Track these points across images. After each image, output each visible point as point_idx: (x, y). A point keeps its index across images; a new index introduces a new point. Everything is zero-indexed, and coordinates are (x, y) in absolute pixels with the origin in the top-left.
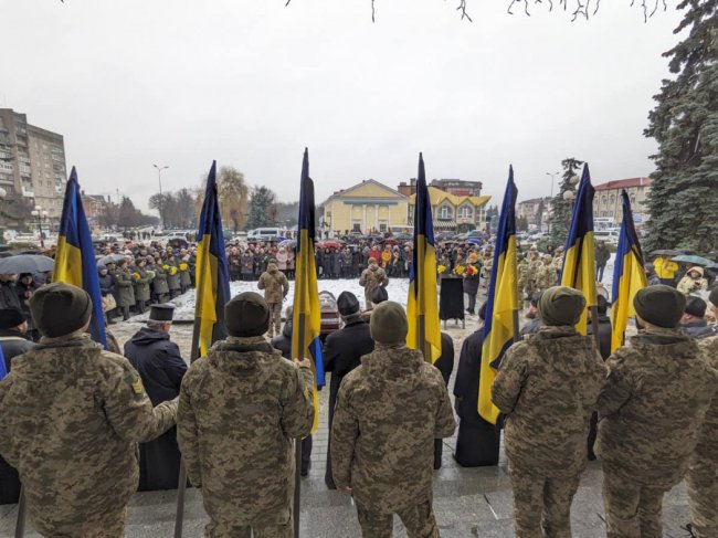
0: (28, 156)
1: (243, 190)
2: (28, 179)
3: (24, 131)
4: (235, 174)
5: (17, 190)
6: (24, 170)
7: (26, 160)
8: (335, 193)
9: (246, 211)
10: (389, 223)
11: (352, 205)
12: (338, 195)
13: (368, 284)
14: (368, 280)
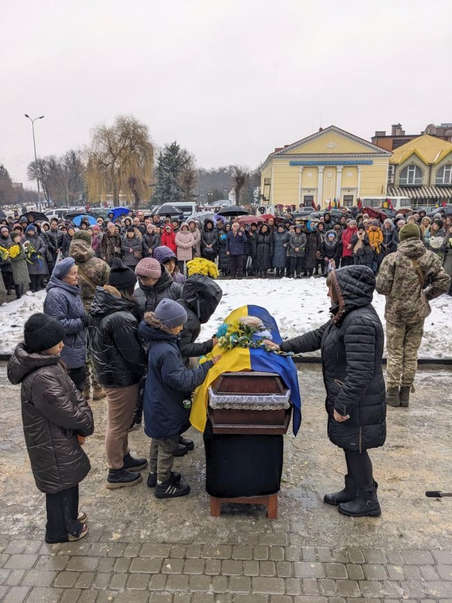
1: (147, 149)
4: (136, 126)
8: (277, 150)
9: (151, 179)
10: (358, 193)
11: (302, 167)
12: (280, 154)
13: (399, 288)
14: (401, 279)
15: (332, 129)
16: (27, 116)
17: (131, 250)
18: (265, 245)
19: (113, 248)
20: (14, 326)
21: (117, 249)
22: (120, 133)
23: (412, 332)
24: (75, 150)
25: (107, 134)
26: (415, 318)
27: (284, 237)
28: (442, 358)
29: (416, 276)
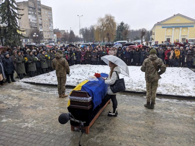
0: (41, 16)
1: (114, 24)
2: (41, 25)
3: (40, 7)
4: (111, 17)
5: (38, 29)
6: (40, 21)
7: (40, 18)
8: (158, 23)
9: (115, 34)
10: (188, 37)
11: (166, 28)
12: (159, 24)
13: (147, 70)
14: (148, 67)
15: (178, 15)
16: (78, 16)
17: (93, 56)
18: (138, 55)
19: (89, 56)
20: (53, 76)
21: (90, 56)
22: (106, 19)
23: (154, 84)
24: (93, 25)
25: (102, 20)
26: (153, 80)
27: (144, 53)
28: (177, 95)
29: (153, 66)
